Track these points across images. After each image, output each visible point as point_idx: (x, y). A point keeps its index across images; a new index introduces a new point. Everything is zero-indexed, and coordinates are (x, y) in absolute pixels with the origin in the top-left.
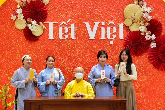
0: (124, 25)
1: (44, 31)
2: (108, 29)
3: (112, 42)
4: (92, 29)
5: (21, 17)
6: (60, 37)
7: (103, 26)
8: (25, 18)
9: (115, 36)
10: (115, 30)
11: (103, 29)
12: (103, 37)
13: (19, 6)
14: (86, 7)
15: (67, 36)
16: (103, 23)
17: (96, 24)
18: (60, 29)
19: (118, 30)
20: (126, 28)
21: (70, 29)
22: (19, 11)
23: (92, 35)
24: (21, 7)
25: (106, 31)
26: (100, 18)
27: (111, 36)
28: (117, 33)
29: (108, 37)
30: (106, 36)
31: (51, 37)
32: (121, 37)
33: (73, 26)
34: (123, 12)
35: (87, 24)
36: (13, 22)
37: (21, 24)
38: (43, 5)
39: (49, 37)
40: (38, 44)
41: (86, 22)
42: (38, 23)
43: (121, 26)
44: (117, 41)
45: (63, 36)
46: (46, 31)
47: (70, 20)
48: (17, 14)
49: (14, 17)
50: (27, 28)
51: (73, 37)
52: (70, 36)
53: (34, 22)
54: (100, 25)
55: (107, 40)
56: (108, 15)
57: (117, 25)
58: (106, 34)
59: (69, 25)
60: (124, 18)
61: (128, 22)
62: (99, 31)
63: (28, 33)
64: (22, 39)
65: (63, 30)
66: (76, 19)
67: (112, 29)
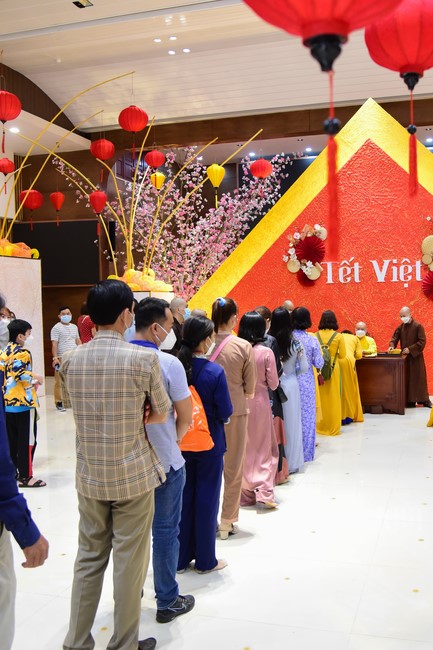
0: (422, 263)
1: (321, 273)
2: (402, 268)
3: (406, 285)
4: (381, 269)
5: (294, 258)
6: (341, 280)
7: (395, 265)
8: (299, 259)
9: (410, 278)
10: (410, 269)
11: (395, 269)
12: (395, 279)
13: (291, 245)
14: (372, 241)
15: (349, 279)
16: (395, 261)
17: (386, 263)
18: (341, 270)
19: (414, 269)
20: (425, 267)
21: (353, 270)
22: (292, 251)
23: (381, 277)
24: (294, 246)
25: (398, 270)
26: (390, 255)
27: (405, 278)
28: (413, 274)
29: (402, 279)
30: (398, 277)
31: (330, 280)
32: (418, 278)
33: (357, 266)
34: (420, 246)
35: (375, 263)
36: (285, 264)
37: (294, 266)
38: (320, 241)
39: (327, 280)
40: (314, 290)
41: (374, 259)
42: (314, 264)
43: (418, 264)
44: (413, 283)
45: (345, 279)
46: (324, 274)
47: (352, 258)
48: (290, 255)
49: (286, 258)
50: (301, 270)
51: (357, 280)
52: (353, 279)
53: (309, 263)
54: (391, 264)
55: (400, 283)
56: (402, 250)
57: (413, 263)
58: (398, 274)
59: (352, 264)
60: (422, 254)
61: (427, 260)
62: (389, 271)
63: (302, 278)
64: (296, 283)
65: (345, 271)
66: (360, 256)
67: (406, 269)
